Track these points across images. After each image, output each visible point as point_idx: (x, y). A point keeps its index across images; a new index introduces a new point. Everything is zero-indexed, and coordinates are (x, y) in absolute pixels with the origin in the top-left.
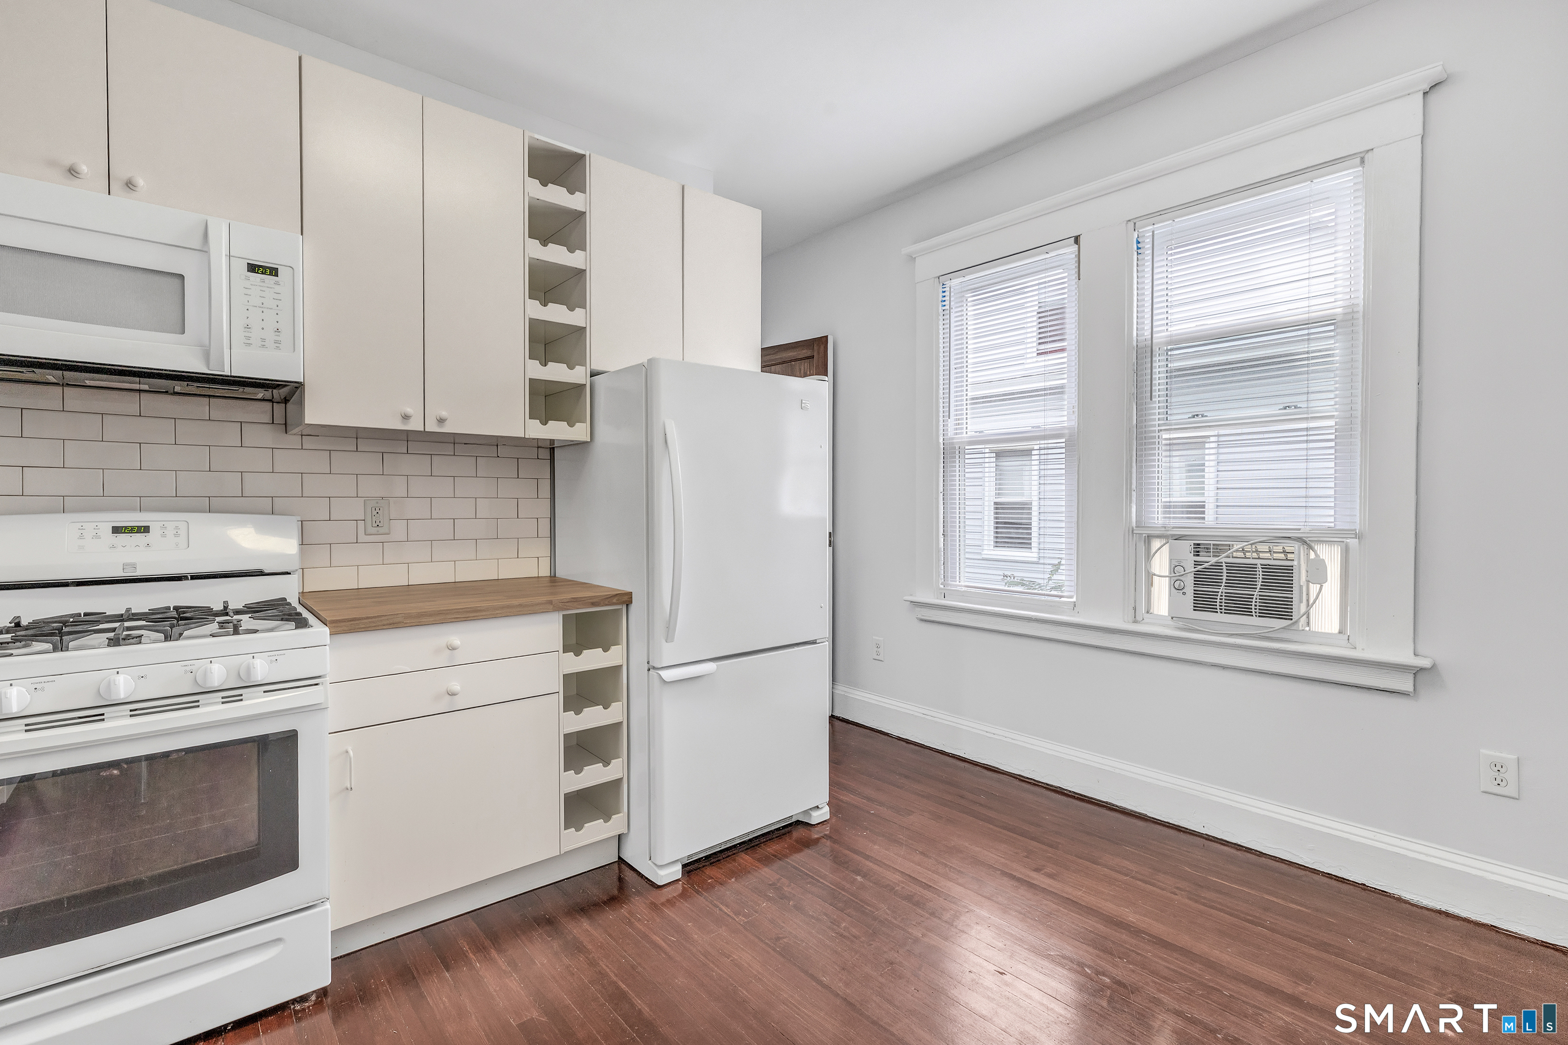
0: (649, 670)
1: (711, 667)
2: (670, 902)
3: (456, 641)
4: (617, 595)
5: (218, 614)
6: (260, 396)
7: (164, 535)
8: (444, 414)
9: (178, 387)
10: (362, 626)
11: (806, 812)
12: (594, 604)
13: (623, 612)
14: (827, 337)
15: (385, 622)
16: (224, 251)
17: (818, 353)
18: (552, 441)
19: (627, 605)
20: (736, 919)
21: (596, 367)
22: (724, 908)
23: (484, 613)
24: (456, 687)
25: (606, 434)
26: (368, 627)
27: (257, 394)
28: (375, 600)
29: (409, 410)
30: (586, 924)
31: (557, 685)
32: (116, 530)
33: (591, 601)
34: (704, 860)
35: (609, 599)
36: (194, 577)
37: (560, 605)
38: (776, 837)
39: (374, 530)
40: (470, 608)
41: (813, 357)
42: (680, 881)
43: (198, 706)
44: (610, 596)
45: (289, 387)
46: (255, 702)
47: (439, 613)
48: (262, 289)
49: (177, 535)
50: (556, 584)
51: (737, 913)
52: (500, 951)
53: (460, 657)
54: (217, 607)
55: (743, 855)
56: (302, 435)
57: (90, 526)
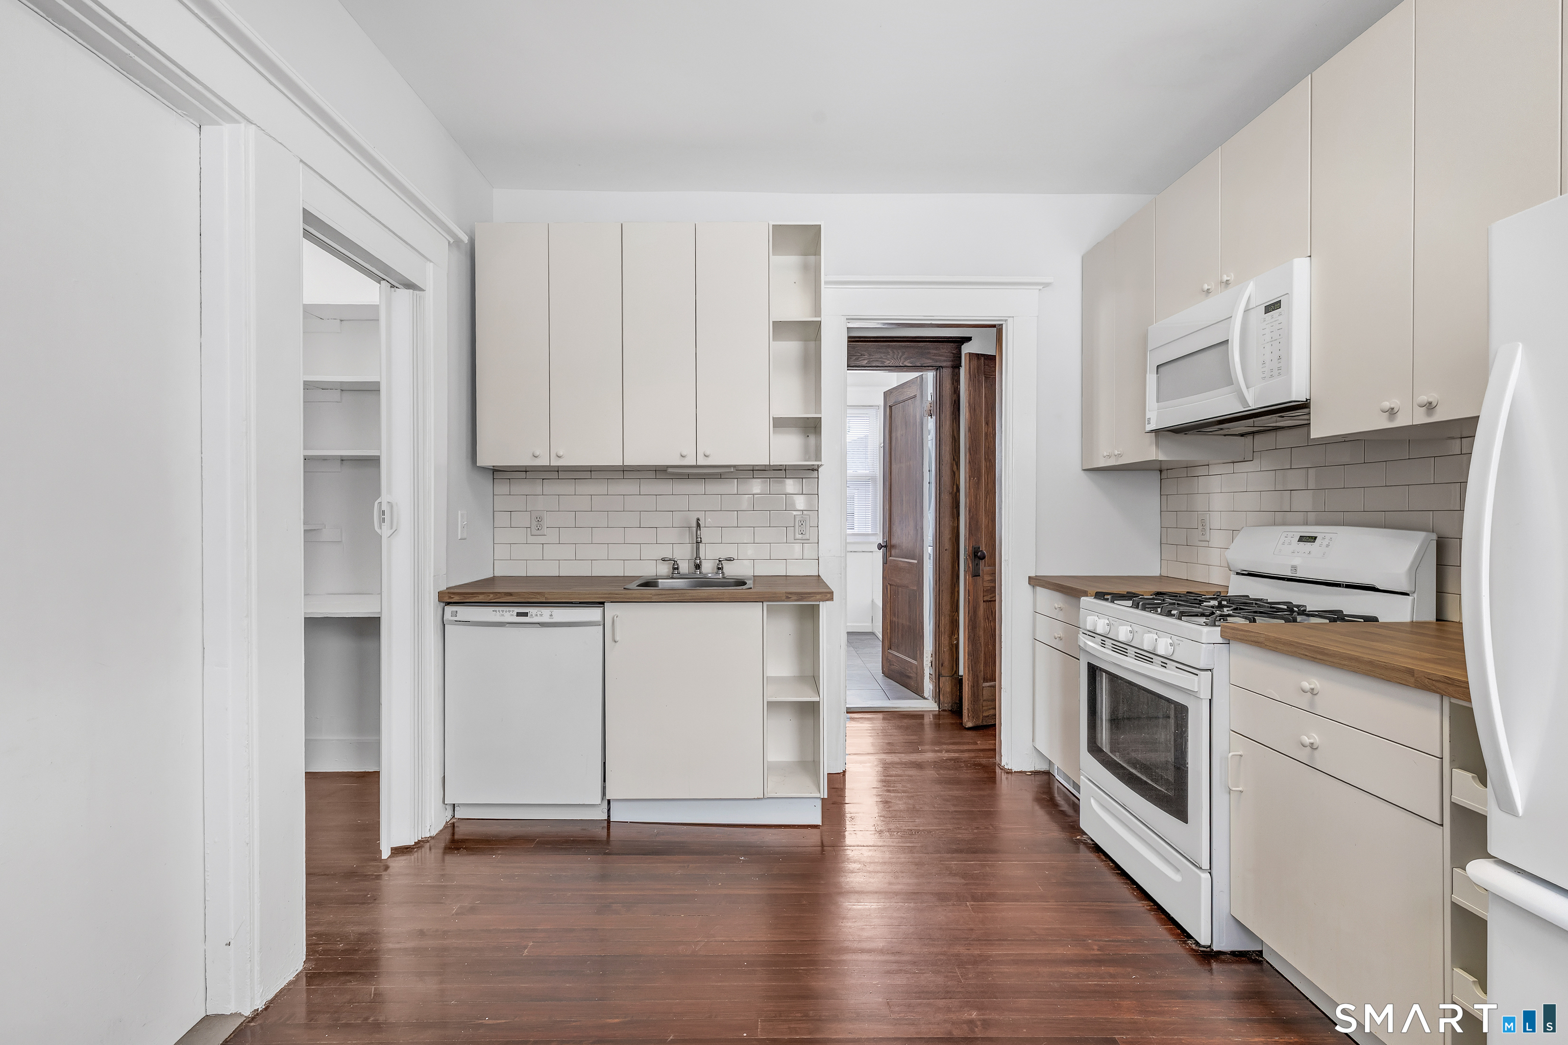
32: (1301, 538)
37: (1426, 682)
47: (1290, 644)
48: (1272, 324)
57: (1290, 534)
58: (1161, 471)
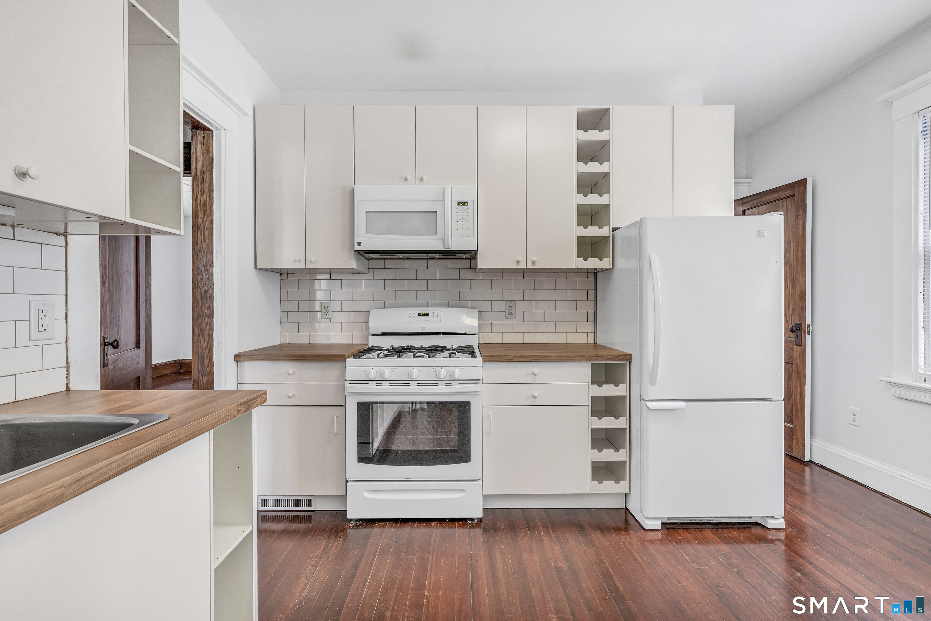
0: (641, 401)
1: (683, 404)
2: (651, 542)
3: (536, 372)
4: (623, 355)
5: (449, 350)
6: (464, 257)
7: (433, 317)
8: (535, 259)
9: (437, 256)
10: (496, 359)
11: (763, 517)
12: (608, 359)
13: (627, 367)
14: (806, 179)
15: (505, 359)
16: (450, 199)
17: (799, 192)
18: (595, 269)
19: (630, 361)
20: (691, 564)
21: (615, 226)
22: (685, 556)
23: (550, 359)
24: (536, 394)
25: (620, 263)
26: (498, 360)
27: (463, 256)
28: (505, 349)
29: (519, 259)
30: (599, 534)
31: (588, 401)
32: (420, 314)
33: (607, 357)
34: (679, 525)
35: (618, 357)
36: (444, 334)
37: (589, 358)
38: (737, 528)
39: (509, 316)
40: (543, 355)
41: (794, 195)
42: (660, 531)
43: (437, 385)
44: (618, 355)
45: (473, 253)
46: (456, 387)
47: (528, 356)
48: (463, 212)
49: (437, 317)
50: (597, 347)
51: (693, 562)
52: (554, 531)
53: (539, 379)
54: (449, 347)
55: (708, 531)
56: (481, 273)
57: (412, 313)
58: (281, 274)
